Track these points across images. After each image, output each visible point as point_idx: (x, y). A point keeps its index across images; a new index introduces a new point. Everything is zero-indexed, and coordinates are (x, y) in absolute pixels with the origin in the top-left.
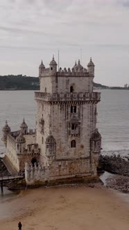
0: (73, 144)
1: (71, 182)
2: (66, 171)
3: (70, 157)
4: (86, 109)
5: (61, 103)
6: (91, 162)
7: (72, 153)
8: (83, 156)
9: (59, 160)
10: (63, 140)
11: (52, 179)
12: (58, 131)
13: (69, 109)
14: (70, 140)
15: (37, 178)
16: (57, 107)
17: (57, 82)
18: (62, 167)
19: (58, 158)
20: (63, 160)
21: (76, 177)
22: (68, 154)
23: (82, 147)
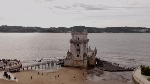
0: (78, 56)
1: (77, 67)
2: (75, 64)
3: (77, 59)
4: (82, 46)
5: (74, 43)
6: (84, 62)
7: (77, 58)
8: (81, 60)
9: (73, 60)
10: (75, 54)
11: (71, 65)
12: (73, 51)
13: (77, 45)
14: (77, 54)
15: (67, 64)
16: (73, 44)
17: (73, 36)
18: (74, 62)
19: (73, 59)
20: (74, 60)
21: (79, 66)
22: (76, 58)
23: (81, 57)
